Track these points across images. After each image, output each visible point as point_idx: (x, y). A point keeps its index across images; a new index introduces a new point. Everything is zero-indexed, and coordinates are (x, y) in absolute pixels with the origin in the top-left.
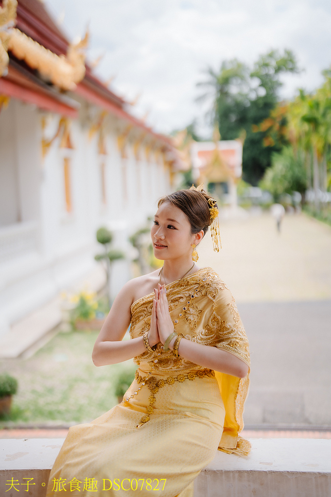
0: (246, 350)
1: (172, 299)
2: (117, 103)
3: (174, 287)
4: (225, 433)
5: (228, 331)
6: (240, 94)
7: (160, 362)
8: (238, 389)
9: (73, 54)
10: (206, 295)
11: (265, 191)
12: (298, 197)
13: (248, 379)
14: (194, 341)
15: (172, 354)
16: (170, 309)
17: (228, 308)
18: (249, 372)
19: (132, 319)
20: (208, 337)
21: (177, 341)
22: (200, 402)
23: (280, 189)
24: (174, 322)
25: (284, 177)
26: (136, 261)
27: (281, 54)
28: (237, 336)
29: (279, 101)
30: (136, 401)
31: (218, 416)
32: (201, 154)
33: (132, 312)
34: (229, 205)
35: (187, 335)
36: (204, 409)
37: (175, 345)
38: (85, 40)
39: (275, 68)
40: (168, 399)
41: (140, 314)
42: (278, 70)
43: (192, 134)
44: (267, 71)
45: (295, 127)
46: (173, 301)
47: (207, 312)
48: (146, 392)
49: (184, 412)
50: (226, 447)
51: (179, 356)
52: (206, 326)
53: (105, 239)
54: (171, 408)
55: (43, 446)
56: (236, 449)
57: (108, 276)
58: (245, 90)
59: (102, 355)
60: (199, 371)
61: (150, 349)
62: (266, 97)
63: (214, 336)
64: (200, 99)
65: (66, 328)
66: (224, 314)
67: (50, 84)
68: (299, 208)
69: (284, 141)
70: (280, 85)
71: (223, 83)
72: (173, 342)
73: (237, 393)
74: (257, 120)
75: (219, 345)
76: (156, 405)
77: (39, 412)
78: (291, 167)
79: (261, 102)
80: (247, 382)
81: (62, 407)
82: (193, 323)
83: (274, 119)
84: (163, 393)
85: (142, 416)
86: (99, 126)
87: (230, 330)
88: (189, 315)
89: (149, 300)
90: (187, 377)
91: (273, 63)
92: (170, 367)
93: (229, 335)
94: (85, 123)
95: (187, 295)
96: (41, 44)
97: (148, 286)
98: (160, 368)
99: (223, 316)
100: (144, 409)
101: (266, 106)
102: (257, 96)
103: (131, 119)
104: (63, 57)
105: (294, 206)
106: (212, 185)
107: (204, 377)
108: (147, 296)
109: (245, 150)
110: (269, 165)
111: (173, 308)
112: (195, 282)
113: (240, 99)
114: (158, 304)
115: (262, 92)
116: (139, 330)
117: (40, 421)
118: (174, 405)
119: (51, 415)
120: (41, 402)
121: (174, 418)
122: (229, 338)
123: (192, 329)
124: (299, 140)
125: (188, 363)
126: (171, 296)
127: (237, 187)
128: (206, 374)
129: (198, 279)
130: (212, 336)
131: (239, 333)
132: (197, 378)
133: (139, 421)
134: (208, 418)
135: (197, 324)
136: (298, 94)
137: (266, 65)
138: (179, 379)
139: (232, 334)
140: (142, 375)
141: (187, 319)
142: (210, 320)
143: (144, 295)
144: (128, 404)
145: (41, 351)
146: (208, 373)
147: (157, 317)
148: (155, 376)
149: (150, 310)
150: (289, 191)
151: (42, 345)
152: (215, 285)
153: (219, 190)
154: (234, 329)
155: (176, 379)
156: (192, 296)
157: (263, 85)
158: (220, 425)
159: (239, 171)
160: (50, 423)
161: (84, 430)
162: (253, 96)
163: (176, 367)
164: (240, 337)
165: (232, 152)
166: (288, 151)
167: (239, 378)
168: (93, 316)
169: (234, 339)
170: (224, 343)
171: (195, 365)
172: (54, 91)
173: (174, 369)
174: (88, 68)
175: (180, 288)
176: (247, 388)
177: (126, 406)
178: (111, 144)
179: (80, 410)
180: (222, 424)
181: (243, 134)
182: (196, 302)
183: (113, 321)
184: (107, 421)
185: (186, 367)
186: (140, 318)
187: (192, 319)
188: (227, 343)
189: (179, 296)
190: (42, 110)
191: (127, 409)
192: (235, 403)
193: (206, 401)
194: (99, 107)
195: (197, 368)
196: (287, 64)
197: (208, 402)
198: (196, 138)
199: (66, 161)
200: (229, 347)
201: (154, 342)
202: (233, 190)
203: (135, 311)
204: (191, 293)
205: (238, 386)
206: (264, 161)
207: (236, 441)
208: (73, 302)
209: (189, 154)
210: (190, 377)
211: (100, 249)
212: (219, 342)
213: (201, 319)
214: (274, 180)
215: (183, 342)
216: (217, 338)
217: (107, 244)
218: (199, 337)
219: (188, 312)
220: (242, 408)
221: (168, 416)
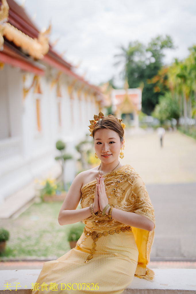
0: (153, 214)
1: (106, 184)
2: (68, 67)
3: (107, 177)
4: (138, 265)
5: (141, 203)
6: (140, 62)
7: (99, 222)
8: (148, 238)
9: (42, 38)
10: (127, 181)
11: (155, 118)
12: (174, 122)
13: (154, 232)
14: (120, 209)
15: (106, 217)
16: (106, 190)
17: (141, 189)
18: (154, 228)
19: (82, 196)
20: (129, 207)
21: (110, 209)
22: (123, 247)
23: (164, 117)
24: (108, 198)
25: (166, 110)
26: (80, 160)
27: (164, 38)
28: (147, 206)
29: (163, 65)
30: (84, 246)
31: (134, 255)
32: (117, 96)
33: (82, 192)
34: (134, 127)
35: (116, 205)
36: (125, 251)
37: (109, 212)
38: (49, 30)
39: (161, 46)
40: (104, 245)
41: (87, 193)
42: (162, 47)
43: (111, 85)
44: (156, 48)
45: (173, 81)
46: (107, 185)
47: (128, 192)
48: (90, 240)
49: (113, 253)
50: (139, 274)
51: (111, 218)
52: (128, 200)
53: (61, 147)
54: (106, 250)
55: (27, 274)
56: (145, 275)
57: (63, 169)
58: (143, 59)
59: (64, 218)
60: (122, 227)
61: (94, 214)
62: (155, 63)
63: (133, 206)
64: (116, 64)
65: (38, 200)
66: (139, 192)
67: (28, 55)
68: (175, 128)
69: (166, 89)
70: (163, 56)
71: (130, 55)
72: (108, 210)
73: (148, 240)
74: (150, 77)
75: (136, 211)
76: (96, 248)
77: (22, 251)
78: (170, 104)
79: (152, 66)
80: (153, 234)
81: (36, 248)
82: (119, 198)
83: (160, 76)
84: (100, 241)
85: (88, 255)
86: (57, 80)
87: (143, 202)
88: (117, 193)
89: (92, 184)
90: (115, 232)
91: (160, 43)
92: (106, 225)
93: (142, 205)
94: (49, 78)
95: (116, 181)
96: (23, 32)
97: (92, 176)
98: (100, 226)
99: (138, 194)
100: (89, 251)
101: (155, 68)
102: (150, 62)
103: (76, 76)
104: (36, 39)
105: (172, 127)
106: (124, 115)
107: (125, 231)
108: (91, 182)
109: (143, 94)
110: (158, 103)
111: (107, 188)
112: (120, 173)
113: (140, 64)
114: (99, 187)
115: (153, 60)
116: (87, 202)
117: (22, 257)
118: (108, 248)
119: (29, 253)
120: (23, 245)
121: (108, 257)
122: (142, 207)
123: (119, 202)
124: (175, 88)
125: (116, 222)
126: (106, 182)
127: (139, 116)
128: (127, 230)
129: (122, 171)
130: (131, 206)
131: (148, 204)
132: (121, 232)
133: (86, 258)
134: (128, 257)
135: (122, 198)
136: (174, 61)
137: (155, 44)
138: (110, 233)
139: (144, 205)
140: (88, 230)
141: (116, 196)
142: (130, 196)
143: (89, 182)
144: (79, 248)
145: (23, 214)
146: (128, 229)
147: (98, 195)
148: (96, 231)
149: (93, 190)
150: (169, 118)
151: (24, 210)
152: (132, 175)
153: (128, 118)
154: (145, 201)
155: (109, 233)
156: (119, 182)
157: (154, 56)
158: (135, 261)
159: (140, 107)
160: (29, 258)
161: (53, 265)
162: (148, 63)
163: (109, 225)
164: (149, 206)
165: (135, 96)
166: (168, 95)
167: (147, 231)
168: (54, 193)
169: (145, 208)
170: (139, 210)
171: (121, 224)
172: (30, 60)
173: (108, 226)
174: (50, 46)
175: (111, 177)
176: (153, 237)
177: (78, 249)
178: (64, 91)
179: (47, 249)
180: (136, 260)
181: (142, 85)
182: (121, 185)
183: (71, 197)
184: (67, 259)
185: (115, 225)
186: (87, 195)
187: (119, 196)
188: (141, 210)
189: (111, 182)
190: (23, 71)
191: (79, 251)
192: (146, 246)
193: (127, 246)
194: (57, 69)
195: (121, 226)
196: (168, 43)
197: (128, 247)
198: (114, 87)
199: (38, 101)
200: (143, 212)
201: (96, 210)
202: (137, 118)
203: (84, 191)
204: (118, 180)
205: (148, 236)
206: (154, 100)
207: (145, 270)
208: (42, 185)
209: (110, 97)
210: (117, 231)
211: (58, 153)
212: (136, 209)
213: (124, 196)
214: (160, 112)
215: (114, 210)
216: (134, 207)
217: (62, 150)
218: (123, 206)
219: (116, 191)
220: (150, 250)
221: (104, 256)
